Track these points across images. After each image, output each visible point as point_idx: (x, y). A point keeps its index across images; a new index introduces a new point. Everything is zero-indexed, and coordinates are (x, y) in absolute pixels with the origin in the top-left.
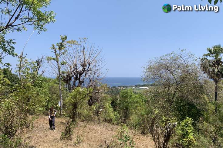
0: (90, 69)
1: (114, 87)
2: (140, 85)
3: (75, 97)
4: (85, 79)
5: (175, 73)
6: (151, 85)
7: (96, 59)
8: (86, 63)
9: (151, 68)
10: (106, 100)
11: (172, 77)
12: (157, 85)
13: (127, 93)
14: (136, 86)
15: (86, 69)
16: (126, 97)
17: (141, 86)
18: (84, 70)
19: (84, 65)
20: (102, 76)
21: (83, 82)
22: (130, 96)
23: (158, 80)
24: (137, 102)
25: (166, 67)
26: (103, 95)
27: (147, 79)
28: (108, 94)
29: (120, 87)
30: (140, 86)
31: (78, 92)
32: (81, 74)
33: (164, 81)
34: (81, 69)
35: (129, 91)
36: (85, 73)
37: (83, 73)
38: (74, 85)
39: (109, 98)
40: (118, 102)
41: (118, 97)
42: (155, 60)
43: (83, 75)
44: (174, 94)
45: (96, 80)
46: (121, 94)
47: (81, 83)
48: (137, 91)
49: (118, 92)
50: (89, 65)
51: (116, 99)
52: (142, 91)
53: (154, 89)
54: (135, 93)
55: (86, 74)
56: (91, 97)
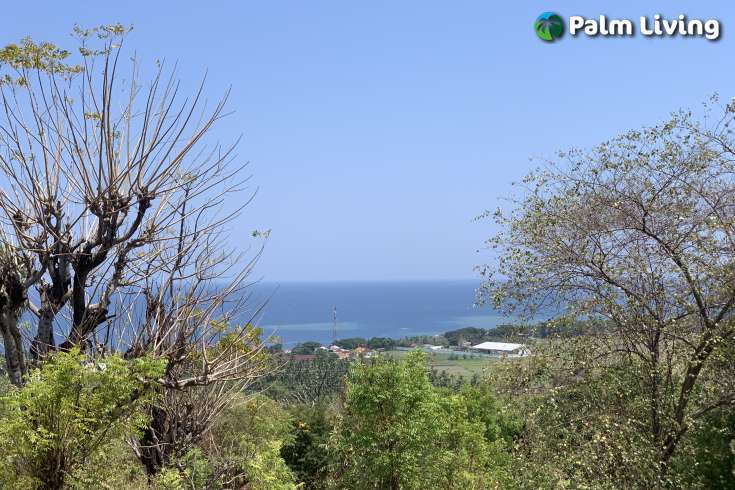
0: (151, 231)
1: (309, 348)
2: (474, 331)
3: (45, 416)
4: (119, 295)
5: (689, 248)
6: (544, 332)
7: (185, 166)
8: (123, 192)
9: (538, 223)
10: (256, 434)
11: (671, 274)
12: (579, 331)
13: (390, 381)
14: (452, 339)
15: (121, 233)
16: (385, 409)
17: (481, 340)
18: (107, 235)
19: (107, 207)
20: (225, 277)
21: (102, 315)
22: (413, 403)
23: (585, 297)
24: (453, 441)
25: (636, 214)
26: (238, 400)
27: (515, 293)
28: (273, 394)
29: (346, 345)
30: (478, 335)
31: (68, 386)
32: (86, 264)
33: (622, 301)
34: (87, 229)
35: (404, 373)
36: (112, 254)
37: (101, 257)
38: (46, 336)
39: (278, 418)
40: (334, 441)
41: (334, 410)
42: (564, 166)
43: (104, 271)
44: (689, 384)
45: (191, 301)
46: (351, 389)
47: (87, 320)
48: (454, 371)
49: (330, 378)
50: (144, 204)
51: (321, 427)
52: (484, 370)
53: (559, 356)
54: (441, 381)
55: (120, 264)
56: (158, 417)
